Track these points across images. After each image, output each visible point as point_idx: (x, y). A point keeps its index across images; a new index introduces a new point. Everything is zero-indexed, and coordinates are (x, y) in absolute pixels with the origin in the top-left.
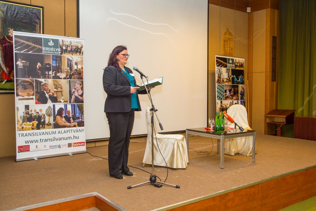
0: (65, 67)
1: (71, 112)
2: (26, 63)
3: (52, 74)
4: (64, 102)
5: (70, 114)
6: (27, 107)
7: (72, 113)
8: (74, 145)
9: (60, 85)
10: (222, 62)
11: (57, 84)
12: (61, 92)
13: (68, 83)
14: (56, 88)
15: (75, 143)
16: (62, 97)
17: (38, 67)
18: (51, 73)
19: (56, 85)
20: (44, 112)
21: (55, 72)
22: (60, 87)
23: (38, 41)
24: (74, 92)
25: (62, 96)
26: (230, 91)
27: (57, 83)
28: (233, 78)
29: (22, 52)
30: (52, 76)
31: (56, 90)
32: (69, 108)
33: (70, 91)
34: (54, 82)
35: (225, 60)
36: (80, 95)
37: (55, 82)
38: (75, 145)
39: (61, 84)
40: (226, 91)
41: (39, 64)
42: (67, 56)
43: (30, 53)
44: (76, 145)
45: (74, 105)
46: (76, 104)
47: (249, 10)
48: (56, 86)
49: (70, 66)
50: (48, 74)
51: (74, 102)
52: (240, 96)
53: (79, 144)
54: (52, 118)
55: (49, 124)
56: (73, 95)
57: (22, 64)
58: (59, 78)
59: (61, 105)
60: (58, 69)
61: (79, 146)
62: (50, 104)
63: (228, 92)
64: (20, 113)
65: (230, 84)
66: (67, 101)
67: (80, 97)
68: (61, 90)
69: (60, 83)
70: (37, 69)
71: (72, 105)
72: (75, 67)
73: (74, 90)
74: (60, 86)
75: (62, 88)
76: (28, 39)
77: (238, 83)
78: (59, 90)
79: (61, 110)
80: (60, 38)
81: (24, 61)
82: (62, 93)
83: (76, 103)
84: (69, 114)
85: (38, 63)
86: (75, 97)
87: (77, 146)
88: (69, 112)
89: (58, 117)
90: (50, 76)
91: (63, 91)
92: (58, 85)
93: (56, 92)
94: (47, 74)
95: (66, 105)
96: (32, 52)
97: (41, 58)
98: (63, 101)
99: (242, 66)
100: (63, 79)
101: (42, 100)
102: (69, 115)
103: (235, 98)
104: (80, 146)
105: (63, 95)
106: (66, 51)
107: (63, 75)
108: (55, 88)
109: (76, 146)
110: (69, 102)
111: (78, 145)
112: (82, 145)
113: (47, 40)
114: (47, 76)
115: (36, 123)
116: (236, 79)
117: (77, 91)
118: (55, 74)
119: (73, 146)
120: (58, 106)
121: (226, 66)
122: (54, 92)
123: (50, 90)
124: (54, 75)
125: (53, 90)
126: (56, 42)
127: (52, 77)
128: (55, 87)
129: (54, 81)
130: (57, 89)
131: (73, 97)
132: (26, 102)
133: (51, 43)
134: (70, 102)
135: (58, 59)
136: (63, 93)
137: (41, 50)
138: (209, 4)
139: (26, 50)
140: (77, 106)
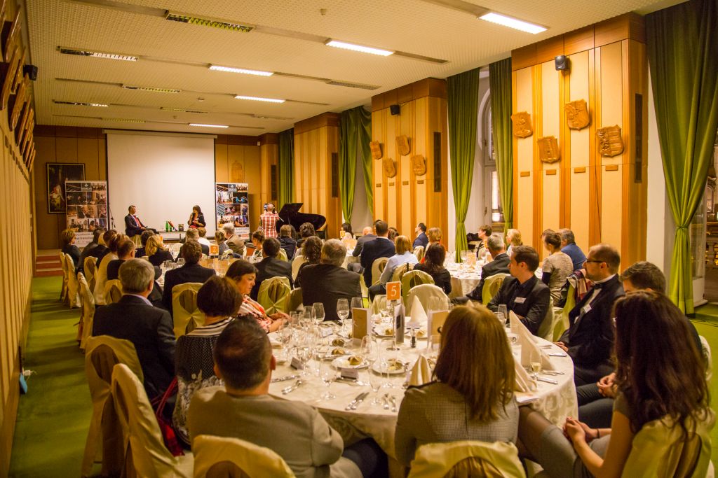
0: (95, 198)
2: (72, 197)
6: (73, 220)
7: (100, 223)
10: (222, 187)
17: (79, 199)
20: (82, 223)
21: (88, 201)
23: (79, 185)
26: (231, 209)
28: (235, 200)
29: (70, 191)
32: (98, 220)
35: (226, 186)
36: (104, 214)
40: (226, 209)
42: (96, 192)
46: (101, 218)
47: (259, 144)
49: (98, 197)
52: (242, 212)
54: (87, 227)
55: (86, 230)
56: (99, 213)
57: (70, 198)
58: (91, 204)
59: (93, 219)
60: (91, 199)
62: (86, 218)
63: (229, 210)
64: (70, 223)
65: (232, 203)
72: (101, 198)
73: (100, 211)
76: (71, 184)
77: (241, 202)
79: (92, 223)
80: (92, 182)
85: (79, 197)
89: (91, 226)
96: (75, 191)
97: (81, 194)
99: (245, 189)
101: (81, 216)
103: (236, 214)
106: (95, 189)
107: (94, 203)
113: (84, 184)
115: (78, 229)
116: (237, 200)
117: (102, 211)
120: (91, 220)
121: (227, 190)
122: (88, 212)
123: (86, 211)
126: (89, 184)
127: (87, 203)
131: (100, 215)
132: (72, 218)
133: (86, 185)
135: (90, 194)
137: (80, 190)
138: (216, 145)
139: (72, 190)
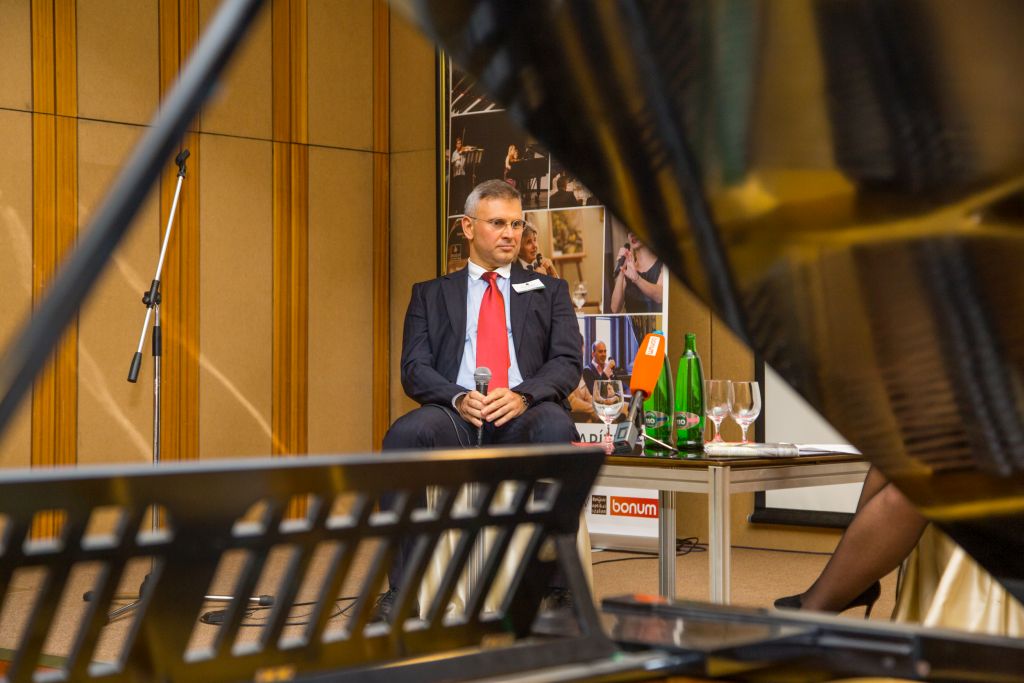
1: (608, 354)
2: (475, 152)
3: (551, 188)
4: (585, 305)
5: (607, 362)
7: (613, 357)
8: (617, 507)
9: (574, 232)
11: (564, 227)
12: (578, 261)
13: (602, 221)
14: (561, 244)
15: (620, 500)
16: (581, 286)
17: (508, 166)
18: (545, 182)
19: (562, 231)
21: (558, 176)
22: (572, 243)
24: (623, 260)
25: (581, 280)
27: (566, 223)
29: (465, 113)
30: (549, 194)
31: (558, 254)
33: (610, 257)
34: (554, 221)
36: (643, 275)
37: (558, 222)
38: (621, 507)
39: (578, 229)
41: (512, 151)
43: (487, 110)
44: (625, 508)
45: (622, 319)
46: (627, 315)
48: (559, 237)
50: (536, 188)
51: (624, 309)
53: (637, 507)
56: (617, 273)
57: (464, 160)
61: (633, 514)
66: (597, 304)
67: (643, 284)
68: (577, 255)
69: (573, 223)
70: (505, 173)
71: (613, 320)
73: (622, 251)
74: (573, 237)
75: (579, 247)
78: (572, 253)
81: (468, 148)
82: (582, 265)
83: (628, 312)
84: (601, 360)
85: (510, 148)
86: (625, 283)
87: (627, 514)
88: (600, 353)
90: (542, 195)
91: (585, 256)
92: (567, 233)
93: (560, 262)
94: (533, 191)
95: (593, 320)
96: (492, 105)
98: (582, 302)
100: (584, 203)
102: (602, 366)
104: (638, 515)
105: (584, 276)
108: (558, 248)
109: (620, 513)
110: (602, 308)
111: (629, 509)
112: (648, 516)
114: (534, 195)
117: (635, 255)
118: (561, 185)
119: (613, 513)
122: (554, 262)
123: (539, 257)
124: (556, 190)
125: (549, 256)
127: (552, 197)
128: (558, 241)
129: (556, 216)
130: (564, 252)
131: (620, 283)
134: (608, 310)
136: (584, 265)
139: (479, 100)
140: (631, 324)
